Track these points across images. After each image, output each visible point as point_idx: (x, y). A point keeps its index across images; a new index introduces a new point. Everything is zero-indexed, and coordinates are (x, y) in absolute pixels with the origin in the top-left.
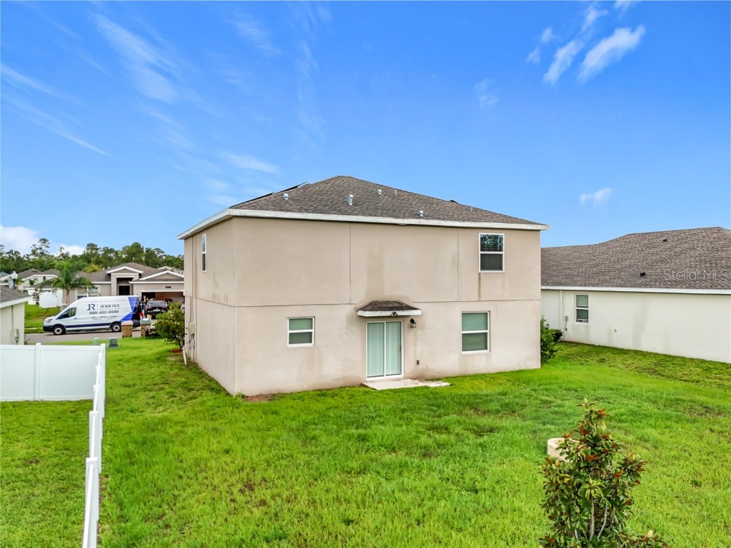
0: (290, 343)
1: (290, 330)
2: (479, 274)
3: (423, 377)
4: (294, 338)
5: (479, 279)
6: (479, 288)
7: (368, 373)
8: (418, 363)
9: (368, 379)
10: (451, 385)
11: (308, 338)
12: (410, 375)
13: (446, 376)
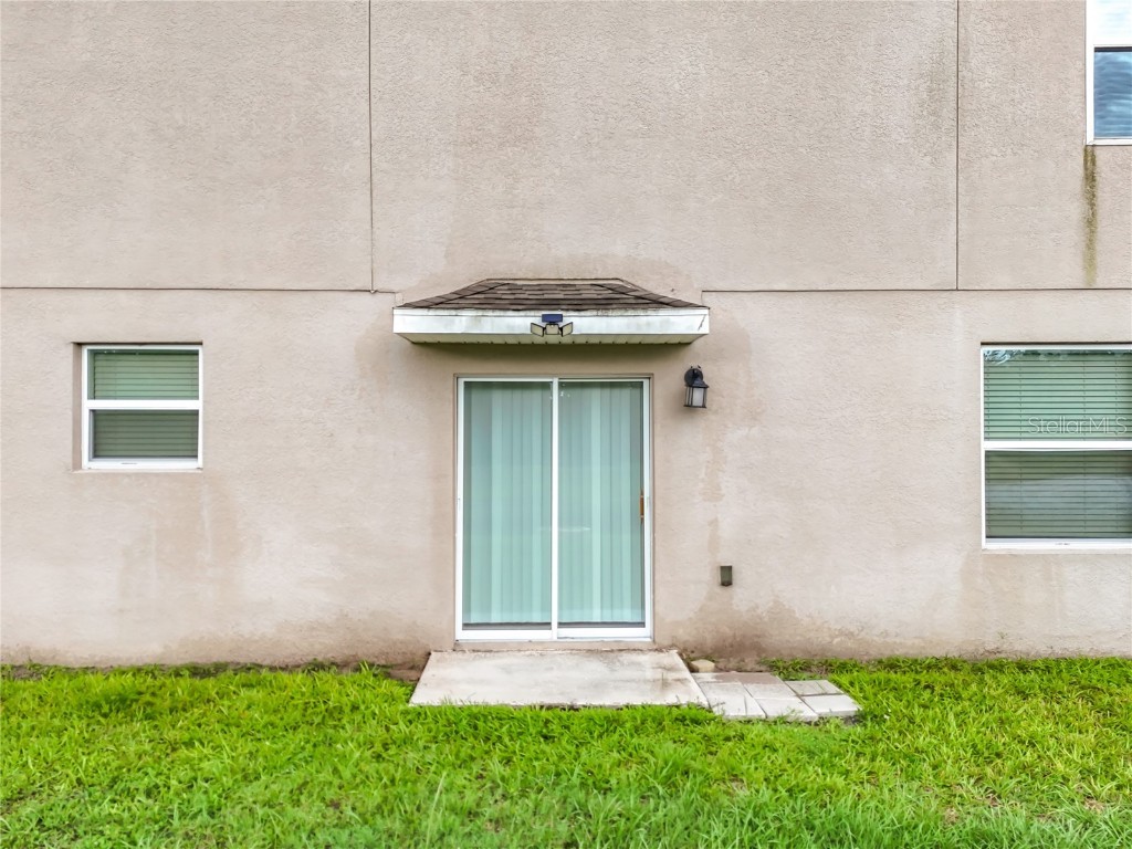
0: (96, 453)
1: (93, 396)
2: (1090, 154)
3: (758, 648)
4: (111, 434)
5: (1090, 178)
6: (1091, 222)
7: (467, 609)
8: (727, 577)
9: (463, 635)
10: (858, 719)
11: (175, 434)
12: (686, 635)
13: (886, 654)
